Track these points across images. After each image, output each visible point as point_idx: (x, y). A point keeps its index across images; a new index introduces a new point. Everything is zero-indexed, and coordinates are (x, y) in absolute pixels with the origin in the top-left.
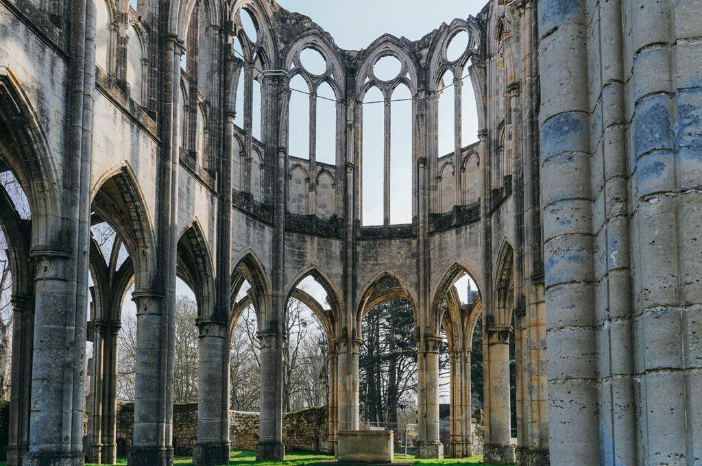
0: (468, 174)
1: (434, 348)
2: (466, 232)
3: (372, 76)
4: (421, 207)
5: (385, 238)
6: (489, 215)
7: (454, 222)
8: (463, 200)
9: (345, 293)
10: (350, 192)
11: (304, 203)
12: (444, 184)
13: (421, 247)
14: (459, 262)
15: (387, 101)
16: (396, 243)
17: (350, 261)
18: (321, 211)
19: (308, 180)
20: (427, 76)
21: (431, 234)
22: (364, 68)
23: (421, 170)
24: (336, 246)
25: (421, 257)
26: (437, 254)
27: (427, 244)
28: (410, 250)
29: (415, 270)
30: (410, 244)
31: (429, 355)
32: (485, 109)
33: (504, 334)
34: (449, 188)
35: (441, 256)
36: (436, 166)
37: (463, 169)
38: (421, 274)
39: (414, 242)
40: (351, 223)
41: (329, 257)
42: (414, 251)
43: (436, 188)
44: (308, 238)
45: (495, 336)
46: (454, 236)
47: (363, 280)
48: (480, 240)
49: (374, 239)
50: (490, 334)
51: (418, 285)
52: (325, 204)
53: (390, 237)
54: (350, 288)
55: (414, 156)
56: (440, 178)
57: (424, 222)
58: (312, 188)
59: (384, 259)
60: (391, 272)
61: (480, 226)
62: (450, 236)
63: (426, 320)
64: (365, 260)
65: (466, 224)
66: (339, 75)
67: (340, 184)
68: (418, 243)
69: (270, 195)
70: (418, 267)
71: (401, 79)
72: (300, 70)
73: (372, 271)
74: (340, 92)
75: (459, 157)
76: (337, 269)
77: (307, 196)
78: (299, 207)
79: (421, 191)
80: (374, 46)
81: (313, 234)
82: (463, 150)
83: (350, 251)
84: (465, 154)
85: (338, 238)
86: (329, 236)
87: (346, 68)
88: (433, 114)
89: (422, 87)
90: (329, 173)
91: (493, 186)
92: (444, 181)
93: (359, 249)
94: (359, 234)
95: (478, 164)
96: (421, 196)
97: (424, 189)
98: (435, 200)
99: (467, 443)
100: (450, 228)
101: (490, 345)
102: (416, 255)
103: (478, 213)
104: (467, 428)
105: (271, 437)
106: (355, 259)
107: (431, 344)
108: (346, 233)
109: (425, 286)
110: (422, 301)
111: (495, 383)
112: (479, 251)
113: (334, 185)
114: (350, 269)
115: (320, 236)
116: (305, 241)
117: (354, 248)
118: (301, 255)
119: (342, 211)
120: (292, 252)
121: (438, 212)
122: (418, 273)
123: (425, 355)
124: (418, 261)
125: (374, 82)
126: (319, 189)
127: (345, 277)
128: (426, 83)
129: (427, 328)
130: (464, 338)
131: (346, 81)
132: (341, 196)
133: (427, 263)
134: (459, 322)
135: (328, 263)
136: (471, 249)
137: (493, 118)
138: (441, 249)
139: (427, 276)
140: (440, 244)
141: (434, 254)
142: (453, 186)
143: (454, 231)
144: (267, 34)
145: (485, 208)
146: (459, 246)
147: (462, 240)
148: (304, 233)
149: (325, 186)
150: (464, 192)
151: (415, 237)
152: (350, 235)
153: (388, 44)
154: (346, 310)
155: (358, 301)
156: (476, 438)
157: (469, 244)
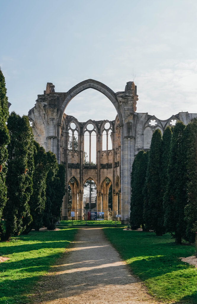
0: (109, 156)
1: (101, 195)
2: (109, 170)
3: (86, 129)
4: (98, 162)
5: (90, 169)
6: (114, 168)
7: (106, 167)
8: (108, 162)
9: (80, 182)
10: (82, 158)
11: (71, 160)
12: (104, 157)
13: (98, 172)
14: (107, 176)
15: (90, 135)
16: (92, 170)
17: (82, 174)
18: (75, 162)
19: (72, 155)
20: (100, 131)
21: (101, 169)
22: (85, 127)
23: (98, 154)
24: (78, 170)
25: (98, 174)
26: (102, 174)
27: (100, 171)
28: (95, 172)
29: (97, 177)
30: (95, 170)
31: (100, 197)
32: (114, 144)
33: (117, 194)
34: (105, 158)
35: (103, 174)
36: (102, 153)
37: (108, 155)
38: (98, 178)
39: (97, 170)
40: (82, 165)
41: (77, 173)
42: (97, 172)
43: (102, 158)
44: (72, 169)
45: (115, 194)
46: (106, 170)
47: (84, 178)
48: (112, 172)
49: (87, 169)
50: (114, 193)
51: (97, 181)
52: (76, 160)
53: (91, 169)
54: (82, 181)
55: (97, 150)
56: (103, 155)
57: (99, 166)
58: (73, 157)
59: (89, 174)
60: (91, 177)
61: (112, 169)
62: (105, 170)
63: (99, 189)
64: (85, 174)
65: (109, 168)
66: (79, 129)
67: (79, 155)
68: (98, 170)
69: (65, 160)
70: (97, 176)
71: (93, 130)
72: (70, 129)
73: (87, 176)
74: (79, 133)
75: (107, 152)
76: (79, 176)
77: (72, 159)
78: (70, 161)
79: (98, 159)
80: (87, 122)
81: (73, 168)
82: (108, 151)
83: (82, 172)
84: (109, 152)
85: (79, 168)
86: (77, 168)
87: (80, 127)
88: (101, 140)
89: (99, 134)
90: (77, 153)
91: (115, 162)
92: (104, 156)
93: (83, 171)
94: (83, 168)
95: (112, 155)
96: (98, 160)
97: (99, 158)
98: (102, 161)
99: (107, 217)
100: (105, 168)
101: (114, 196)
102: (97, 173)
103: (112, 166)
104: (107, 213)
105: (65, 215)
106: (83, 174)
107: (100, 194)
108: (81, 167)
109: (99, 181)
110: (98, 184)
111: (115, 204)
112: (112, 175)
113: (77, 155)
114: (82, 176)
115: (75, 168)
116: (72, 170)
117: (82, 171)
118: (71, 173)
119: (79, 162)
120: (69, 173)
121: (102, 163)
122: (98, 177)
123: (99, 197)
124: (97, 175)
125: (87, 130)
126: (74, 157)
127: (80, 178)
128: (100, 133)
129: (100, 190)
130: (107, 191)
131: (81, 130)
132: (79, 158)
133: (100, 175)
134: (106, 187)
135: (77, 175)
136: (110, 174)
137: (115, 146)
138: (103, 172)
139: (100, 178)
140: (103, 171)
141: (101, 173)
142: (106, 158)
143: (106, 169)
144: (65, 123)
145: (113, 166)
146: (107, 173)
147: (108, 172)
148: (72, 168)
149: (75, 156)
150: (108, 160)
151: (97, 169)
152: (82, 168)
153: (90, 122)
154: (81, 186)
155: (83, 184)
156: (109, 216)
157: (110, 173)
